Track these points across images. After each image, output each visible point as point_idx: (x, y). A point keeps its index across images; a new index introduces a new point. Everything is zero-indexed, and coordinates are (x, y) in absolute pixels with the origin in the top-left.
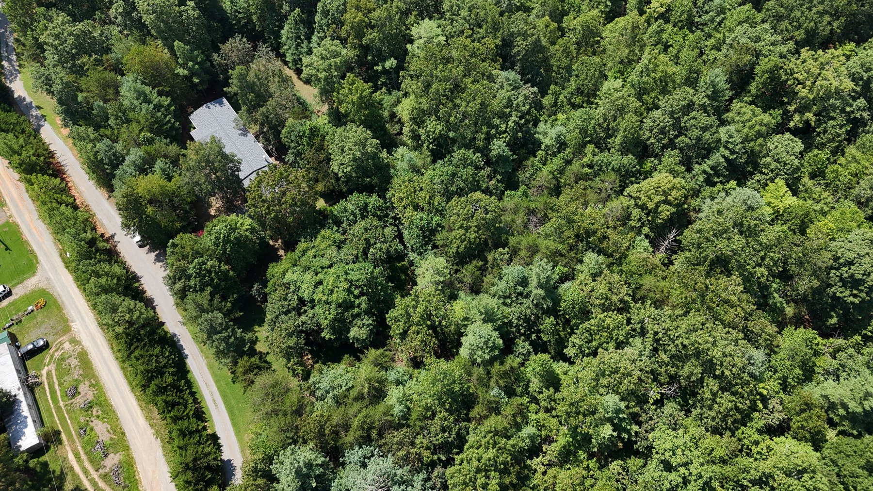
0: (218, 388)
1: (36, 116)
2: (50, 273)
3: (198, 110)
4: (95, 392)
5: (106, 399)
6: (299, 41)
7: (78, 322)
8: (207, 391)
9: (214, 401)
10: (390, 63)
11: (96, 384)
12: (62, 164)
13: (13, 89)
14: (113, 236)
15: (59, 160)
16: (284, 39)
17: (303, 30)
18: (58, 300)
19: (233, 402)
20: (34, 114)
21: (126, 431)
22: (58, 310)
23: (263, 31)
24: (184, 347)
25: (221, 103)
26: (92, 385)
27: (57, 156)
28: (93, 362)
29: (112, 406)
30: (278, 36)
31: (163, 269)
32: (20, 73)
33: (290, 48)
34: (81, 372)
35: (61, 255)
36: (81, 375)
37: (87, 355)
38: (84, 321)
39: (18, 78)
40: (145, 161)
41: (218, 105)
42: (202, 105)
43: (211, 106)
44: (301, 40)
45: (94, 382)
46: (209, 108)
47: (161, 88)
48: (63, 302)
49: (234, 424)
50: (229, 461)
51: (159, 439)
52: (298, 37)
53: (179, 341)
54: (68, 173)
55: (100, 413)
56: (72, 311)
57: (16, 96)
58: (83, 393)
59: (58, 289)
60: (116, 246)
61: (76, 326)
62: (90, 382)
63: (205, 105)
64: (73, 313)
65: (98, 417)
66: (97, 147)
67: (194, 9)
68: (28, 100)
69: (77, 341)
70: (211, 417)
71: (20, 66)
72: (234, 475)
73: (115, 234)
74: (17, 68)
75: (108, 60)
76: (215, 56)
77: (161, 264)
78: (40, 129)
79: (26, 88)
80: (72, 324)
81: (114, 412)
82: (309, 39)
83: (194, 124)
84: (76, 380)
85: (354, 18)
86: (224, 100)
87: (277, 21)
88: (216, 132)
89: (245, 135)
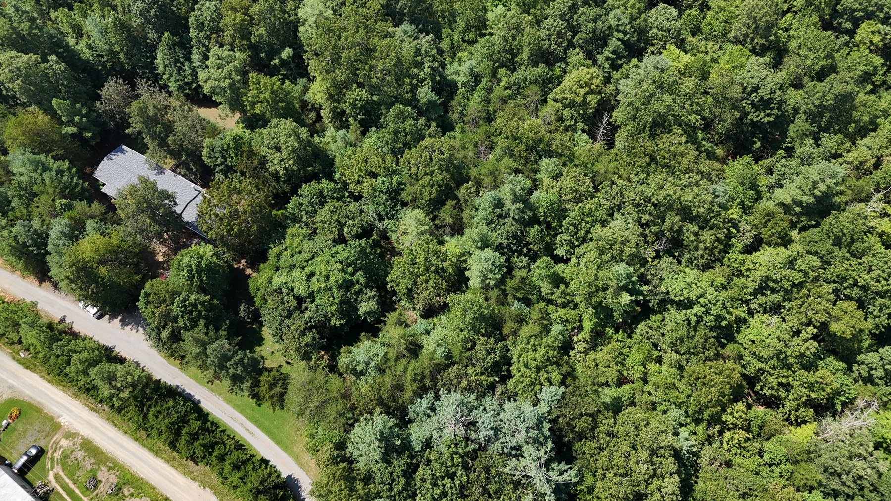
0: (246, 417)
2: (10, 381)
3: (100, 166)
4: (118, 473)
5: (133, 476)
6: (179, 65)
7: (65, 416)
8: (237, 425)
9: (247, 430)
10: (286, 53)
11: (115, 466)
16: (161, 69)
17: (180, 53)
18: (33, 402)
19: (267, 423)
21: (168, 496)
22: (37, 412)
24: (192, 394)
25: (122, 151)
26: (110, 468)
28: (101, 446)
29: (142, 479)
30: (152, 67)
31: (134, 331)
33: (171, 76)
34: (92, 461)
35: (14, 359)
36: (93, 464)
37: (91, 442)
38: (71, 412)
40: (73, 228)
41: (119, 154)
42: (103, 159)
43: (113, 157)
44: (181, 63)
45: (111, 465)
46: (111, 159)
47: (54, 154)
48: (39, 403)
49: (278, 442)
50: (289, 477)
51: (207, 488)
52: (177, 61)
53: (184, 390)
55: (132, 490)
56: (53, 408)
58: (104, 480)
59: (28, 392)
60: (72, 328)
61: (65, 420)
62: (107, 466)
63: (105, 159)
64: (56, 409)
65: (132, 495)
66: (14, 231)
67: (57, 63)
69: (74, 434)
70: (252, 445)
72: (300, 487)
73: (65, 316)
76: (98, 104)
77: (130, 327)
80: (60, 419)
81: (147, 483)
82: (188, 59)
83: (102, 180)
84: (91, 470)
85: (234, 20)
86: (124, 147)
87: (147, 52)
88: (130, 180)
89: (162, 173)
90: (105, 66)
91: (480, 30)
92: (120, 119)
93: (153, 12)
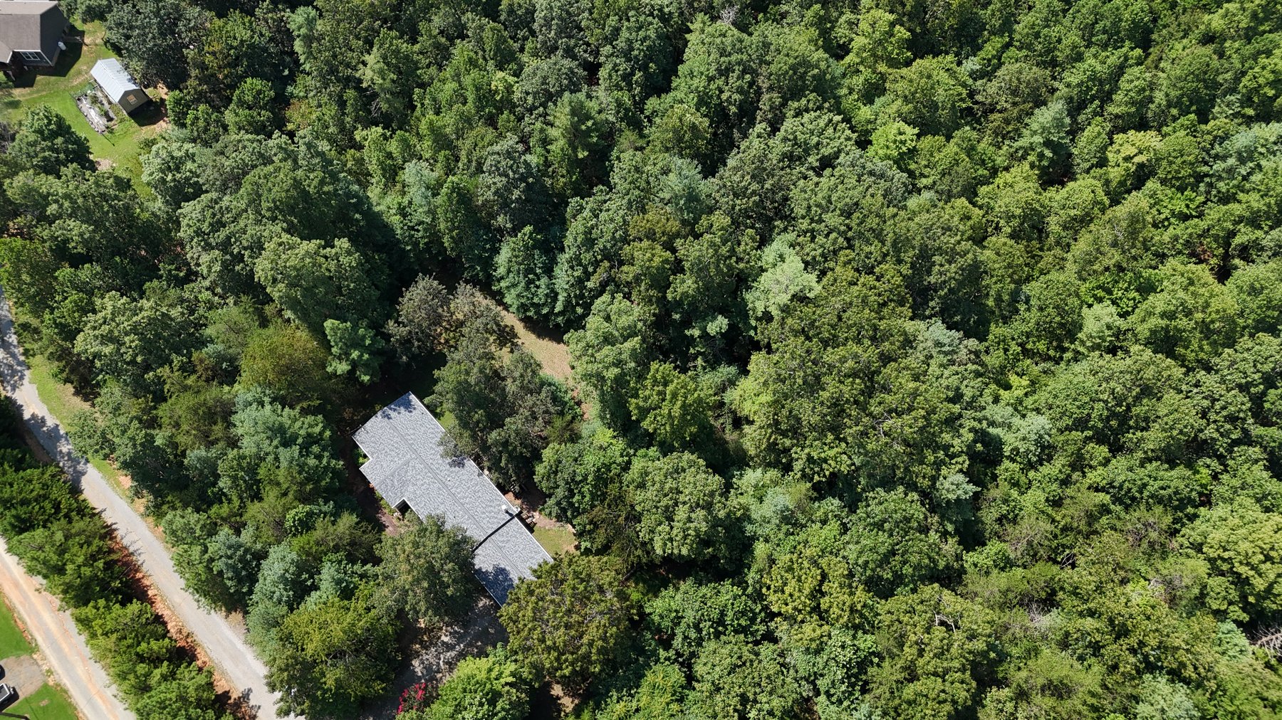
1: (69, 454)
3: (368, 424)
6: (531, 276)
10: (718, 325)
12: (131, 550)
13: (19, 402)
14: (246, 696)
15: (125, 542)
16: (501, 271)
17: (539, 259)
20: (65, 449)
23: (459, 256)
25: (408, 405)
27: (119, 534)
30: (488, 264)
32: (29, 368)
33: (514, 285)
39: (26, 381)
40: (301, 567)
41: (402, 409)
43: (393, 414)
44: (536, 274)
46: (389, 418)
47: (305, 404)
52: (529, 270)
54: (144, 568)
57: (27, 416)
60: (255, 717)
63: (379, 414)
66: (211, 550)
67: (349, 253)
68: (50, 422)
71: (26, 353)
73: (250, 690)
74: (22, 358)
75: (201, 361)
76: (392, 324)
78: (79, 482)
79: (45, 397)
82: (549, 271)
83: (364, 449)
85: (650, 260)
86: (413, 397)
87: (486, 242)
88: (407, 463)
89: (461, 464)
90: (416, 244)
91: (1060, 340)
92: (419, 347)
93: (516, 194)
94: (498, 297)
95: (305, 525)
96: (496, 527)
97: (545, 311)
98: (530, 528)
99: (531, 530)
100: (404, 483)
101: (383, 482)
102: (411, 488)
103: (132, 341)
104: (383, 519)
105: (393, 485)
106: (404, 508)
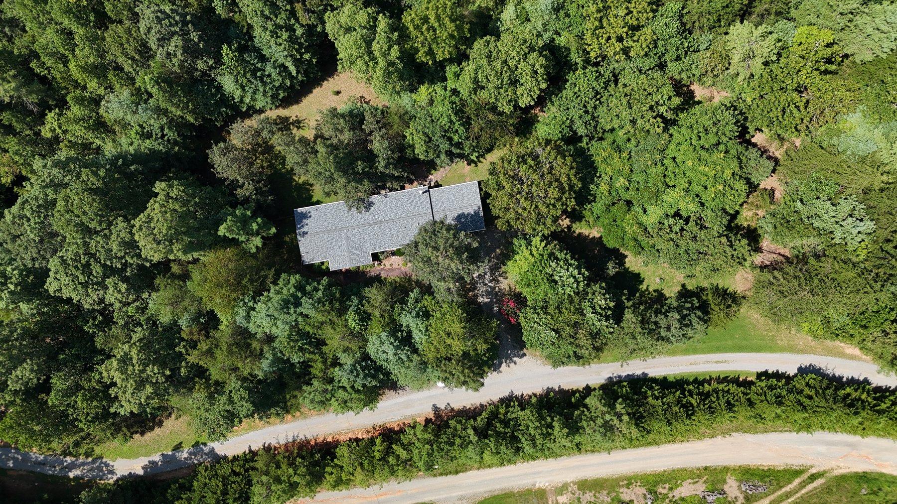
0: (704, 353)
1: (190, 454)
2: (454, 494)
3: (302, 249)
4: (639, 484)
5: (654, 475)
6: (259, 74)
7: (538, 480)
8: (702, 366)
9: (717, 362)
11: (629, 481)
12: (291, 440)
13: (126, 473)
14: (436, 409)
15: (282, 442)
16: (238, 94)
18: (496, 493)
19: (730, 343)
20: (185, 455)
21: (704, 465)
22: (509, 497)
23: (204, 119)
24: (631, 373)
25: (305, 216)
26: (628, 486)
27: (274, 443)
28: (599, 476)
29: (665, 471)
31: (512, 365)
32: (101, 458)
34: (605, 492)
35: (435, 476)
36: (608, 494)
37: (587, 480)
38: (539, 473)
39: (111, 463)
40: (393, 334)
41: (305, 221)
42: (298, 242)
43: (305, 229)
44: (260, 70)
45: (625, 482)
46: (306, 233)
47: (270, 279)
48: (502, 490)
49: (758, 349)
50: (799, 368)
51: (733, 434)
52: (254, 73)
53: (620, 377)
54: (309, 437)
55: (667, 486)
56: (519, 483)
57: (141, 472)
58: (633, 498)
59: (481, 490)
60: (452, 409)
61: (541, 483)
62: (623, 486)
63: (299, 238)
64: (524, 482)
65: (671, 489)
66: (346, 385)
67: (171, 186)
68: (157, 458)
69: (563, 486)
70: (736, 371)
71: (87, 455)
72: (820, 369)
73: (434, 405)
74: (90, 459)
75: (191, 333)
77: (504, 365)
78: (217, 455)
79: (133, 455)
80: (537, 486)
81: (674, 471)
82: (263, 58)
83: (317, 261)
84: (612, 500)
86: (299, 210)
87: (209, 89)
88: (348, 238)
89: (371, 204)
90: (176, 143)
93: (194, 36)
94: (252, 111)
95: (365, 318)
96: (429, 205)
97: (288, 84)
98: (438, 185)
99: (441, 186)
100: (360, 248)
101: (351, 260)
102: (367, 245)
103: (152, 370)
104: (373, 274)
105: (357, 255)
106: (375, 257)
